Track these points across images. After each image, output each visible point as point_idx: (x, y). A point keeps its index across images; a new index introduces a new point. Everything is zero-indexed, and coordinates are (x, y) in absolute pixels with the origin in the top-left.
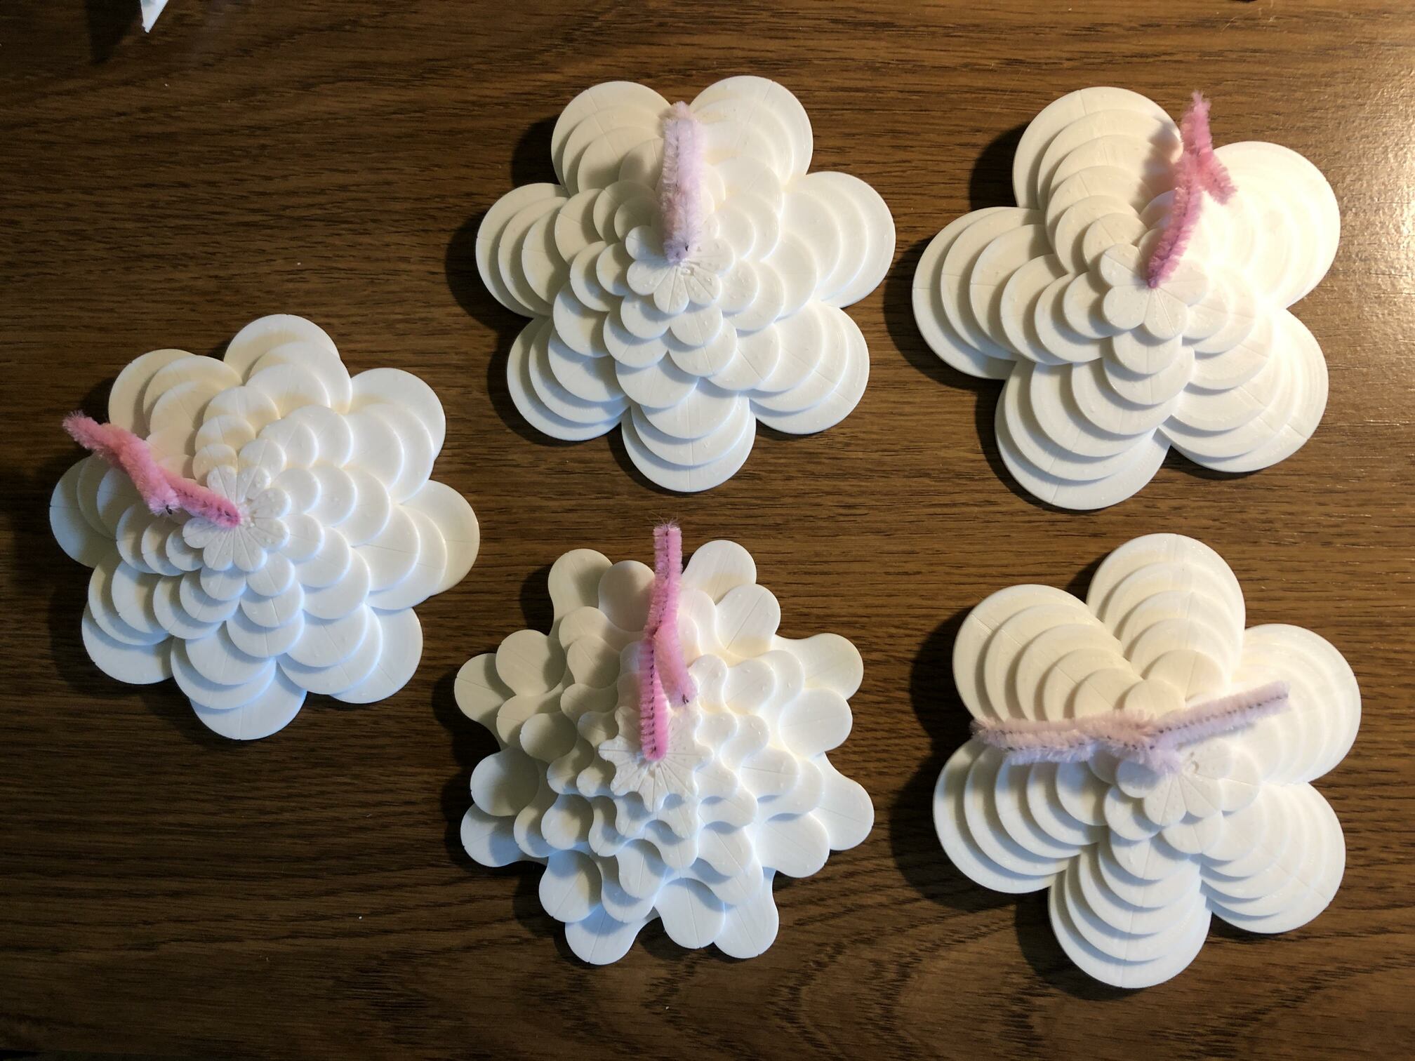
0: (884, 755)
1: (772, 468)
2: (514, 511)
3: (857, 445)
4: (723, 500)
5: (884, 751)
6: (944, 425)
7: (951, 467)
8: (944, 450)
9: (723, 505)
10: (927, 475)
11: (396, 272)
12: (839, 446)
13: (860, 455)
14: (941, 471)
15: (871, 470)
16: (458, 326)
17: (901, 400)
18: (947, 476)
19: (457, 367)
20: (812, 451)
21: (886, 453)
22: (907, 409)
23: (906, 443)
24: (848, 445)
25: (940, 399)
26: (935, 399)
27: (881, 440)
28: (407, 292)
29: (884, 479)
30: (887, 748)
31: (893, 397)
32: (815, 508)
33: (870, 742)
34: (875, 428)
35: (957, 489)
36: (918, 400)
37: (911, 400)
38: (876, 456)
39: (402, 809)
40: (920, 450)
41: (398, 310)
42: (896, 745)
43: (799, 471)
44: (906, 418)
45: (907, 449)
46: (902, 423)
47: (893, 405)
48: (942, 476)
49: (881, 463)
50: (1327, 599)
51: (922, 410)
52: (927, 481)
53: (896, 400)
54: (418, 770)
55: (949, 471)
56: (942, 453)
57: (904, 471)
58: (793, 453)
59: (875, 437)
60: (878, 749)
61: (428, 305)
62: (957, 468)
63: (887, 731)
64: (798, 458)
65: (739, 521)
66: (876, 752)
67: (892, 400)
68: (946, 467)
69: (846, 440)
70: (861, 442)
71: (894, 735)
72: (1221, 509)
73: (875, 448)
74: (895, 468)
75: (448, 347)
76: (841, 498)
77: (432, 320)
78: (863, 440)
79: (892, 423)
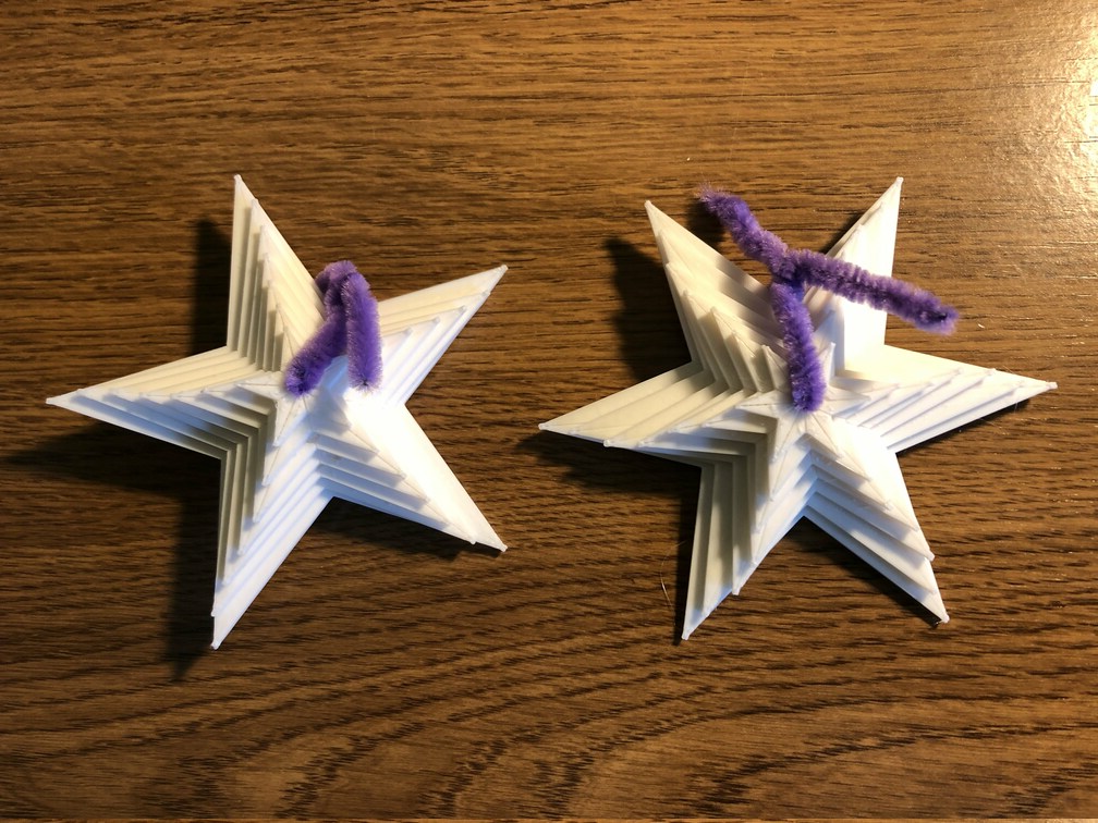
0: (552, 524)
1: (431, 212)
2: (152, 267)
3: (523, 184)
4: (377, 248)
5: (551, 519)
6: (617, 160)
7: (626, 205)
8: (618, 187)
9: (376, 254)
10: (599, 214)
11: (41, 26)
12: (504, 186)
13: (527, 195)
14: (615, 210)
15: (538, 211)
16: (102, 77)
17: (572, 134)
18: (620, 214)
19: (97, 118)
20: (474, 192)
21: (554, 193)
22: (578, 144)
23: (576, 181)
24: (513, 184)
25: (614, 132)
26: (608, 132)
27: (549, 178)
28: (51, 45)
29: (553, 221)
30: (553, 516)
31: (562, 132)
32: (479, 254)
33: (536, 510)
34: (543, 166)
35: (633, 229)
36: (589, 134)
37: (581, 134)
38: (543, 195)
39: (20, 594)
40: (592, 188)
41: (41, 63)
42: (565, 512)
43: (460, 215)
44: (575, 153)
45: (578, 187)
46: (573, 159)
47: (562, 140)
48: (616, 215)
49: (549, 203)
50: (1056, 337)
51: (594, 145)
52: (599, 221)
53: (567, 134)
54: (41, 550)
55: (623, 209)
56: (616, 190)
57: (575, 211)
58: (454, 195)
59: (543, 175)
60: (544, 517)
61: (72, 56)
62: (631, 206)
63: (554, 497)
64: (459, 201)
65: (394, 271)
66: (542, 521)
67: (561, 134)
68: (620, 205)
69: (512, 180)
70: (527, 181)
71: (562, 501)
72: (930, 240)
73: (543, 187)
74: (565, 208)
75: (88, 99)
76: (506, 243)
77: (75, 71)
78: (530, 179)
79: (562, 160)
